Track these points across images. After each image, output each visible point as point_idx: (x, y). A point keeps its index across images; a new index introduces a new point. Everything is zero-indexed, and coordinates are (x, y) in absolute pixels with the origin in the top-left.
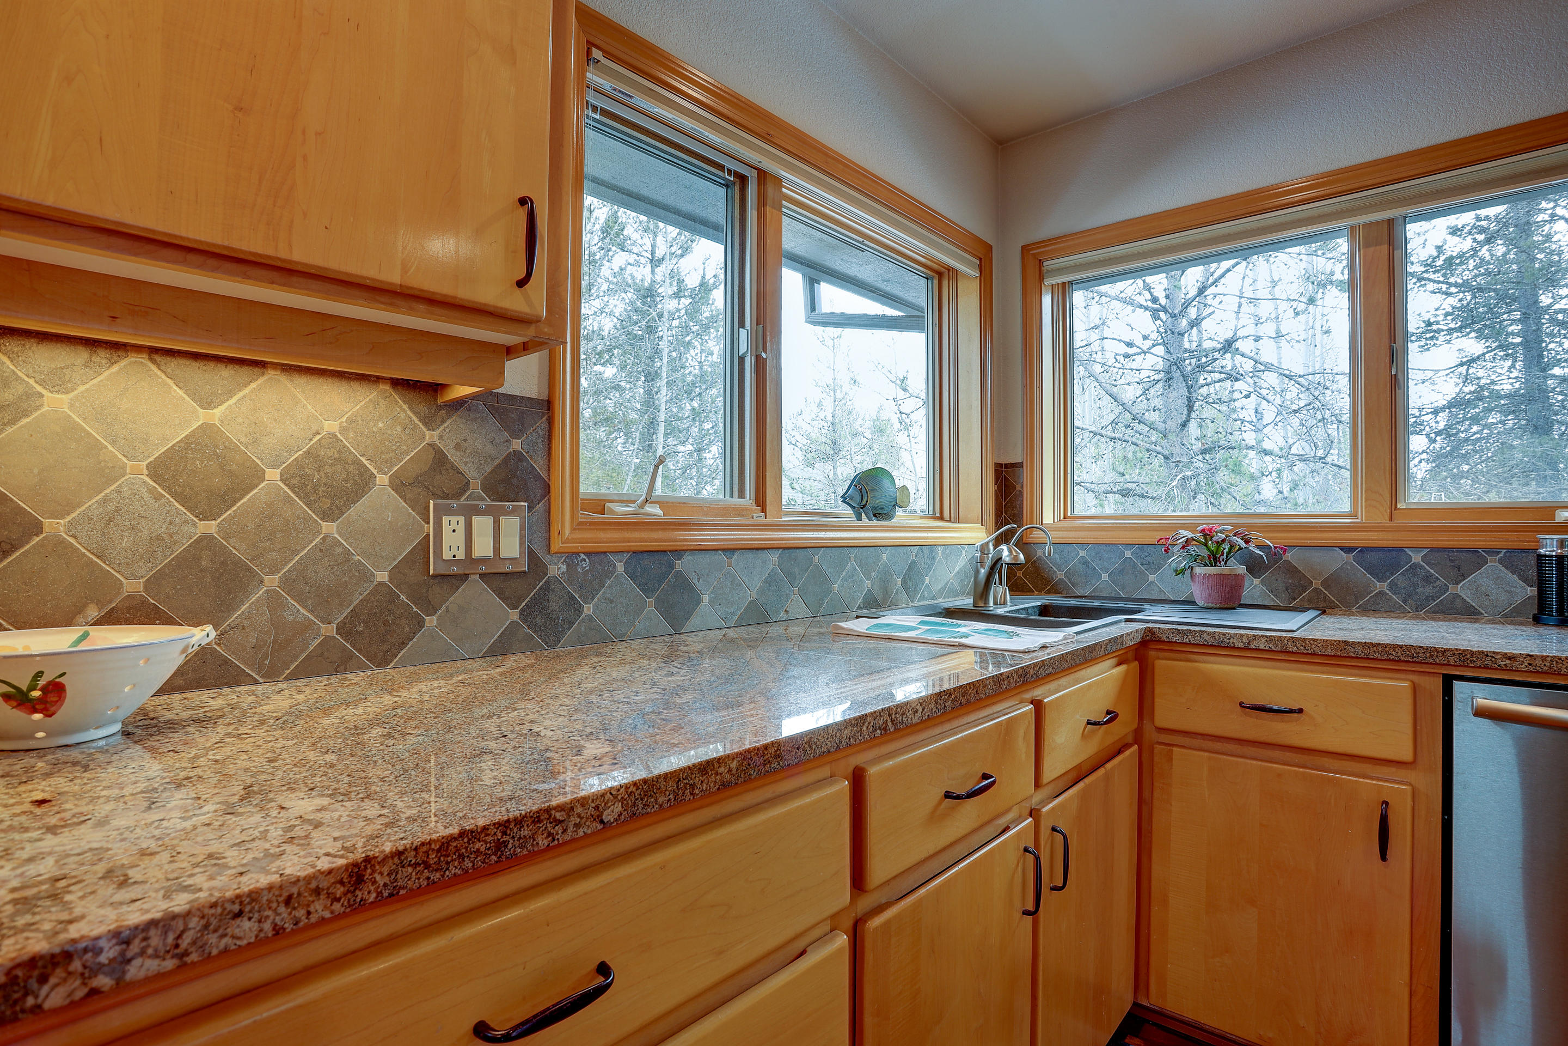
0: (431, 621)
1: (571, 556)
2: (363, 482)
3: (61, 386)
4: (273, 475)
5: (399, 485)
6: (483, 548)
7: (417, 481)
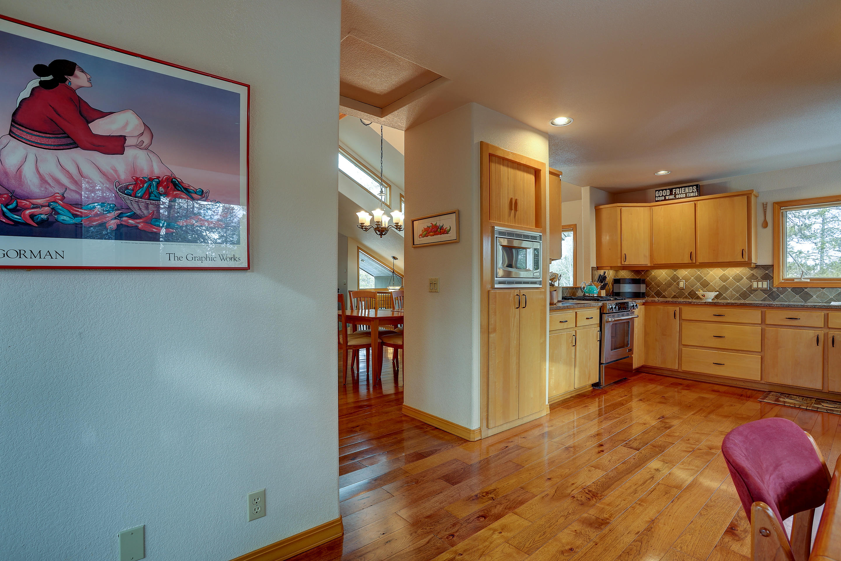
0: (752, 295)
1: (778, 288)
2: (742, 278)
3: (711, 271)
4: (731, 278)
5: (747, 278)
6: (760, 285)
7: (750, 278)
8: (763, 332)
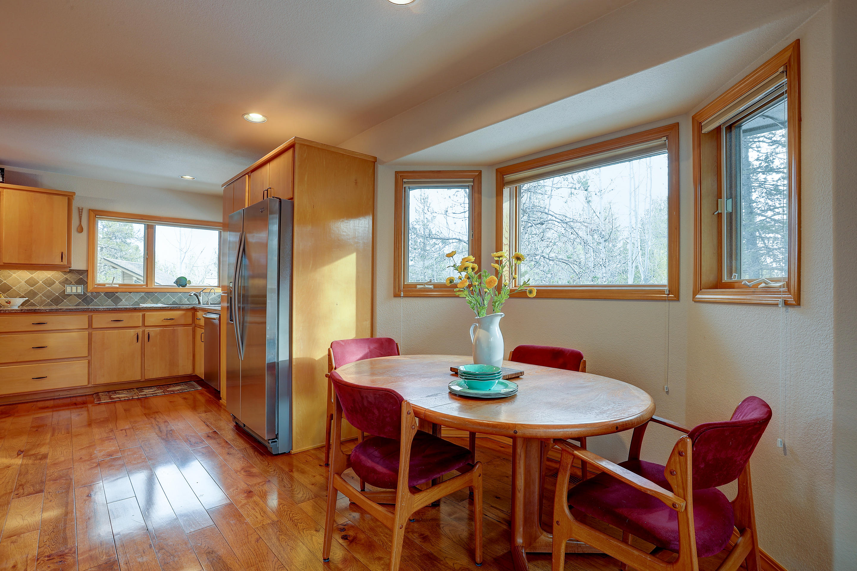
0: (65, 300)
1: (92, 293)
2: (54, 282)
3: (15, 273)
4: (41, 282)
5: (60, 283)
6: (74, 290)
7: (63, 282)
8: (90, 336)
